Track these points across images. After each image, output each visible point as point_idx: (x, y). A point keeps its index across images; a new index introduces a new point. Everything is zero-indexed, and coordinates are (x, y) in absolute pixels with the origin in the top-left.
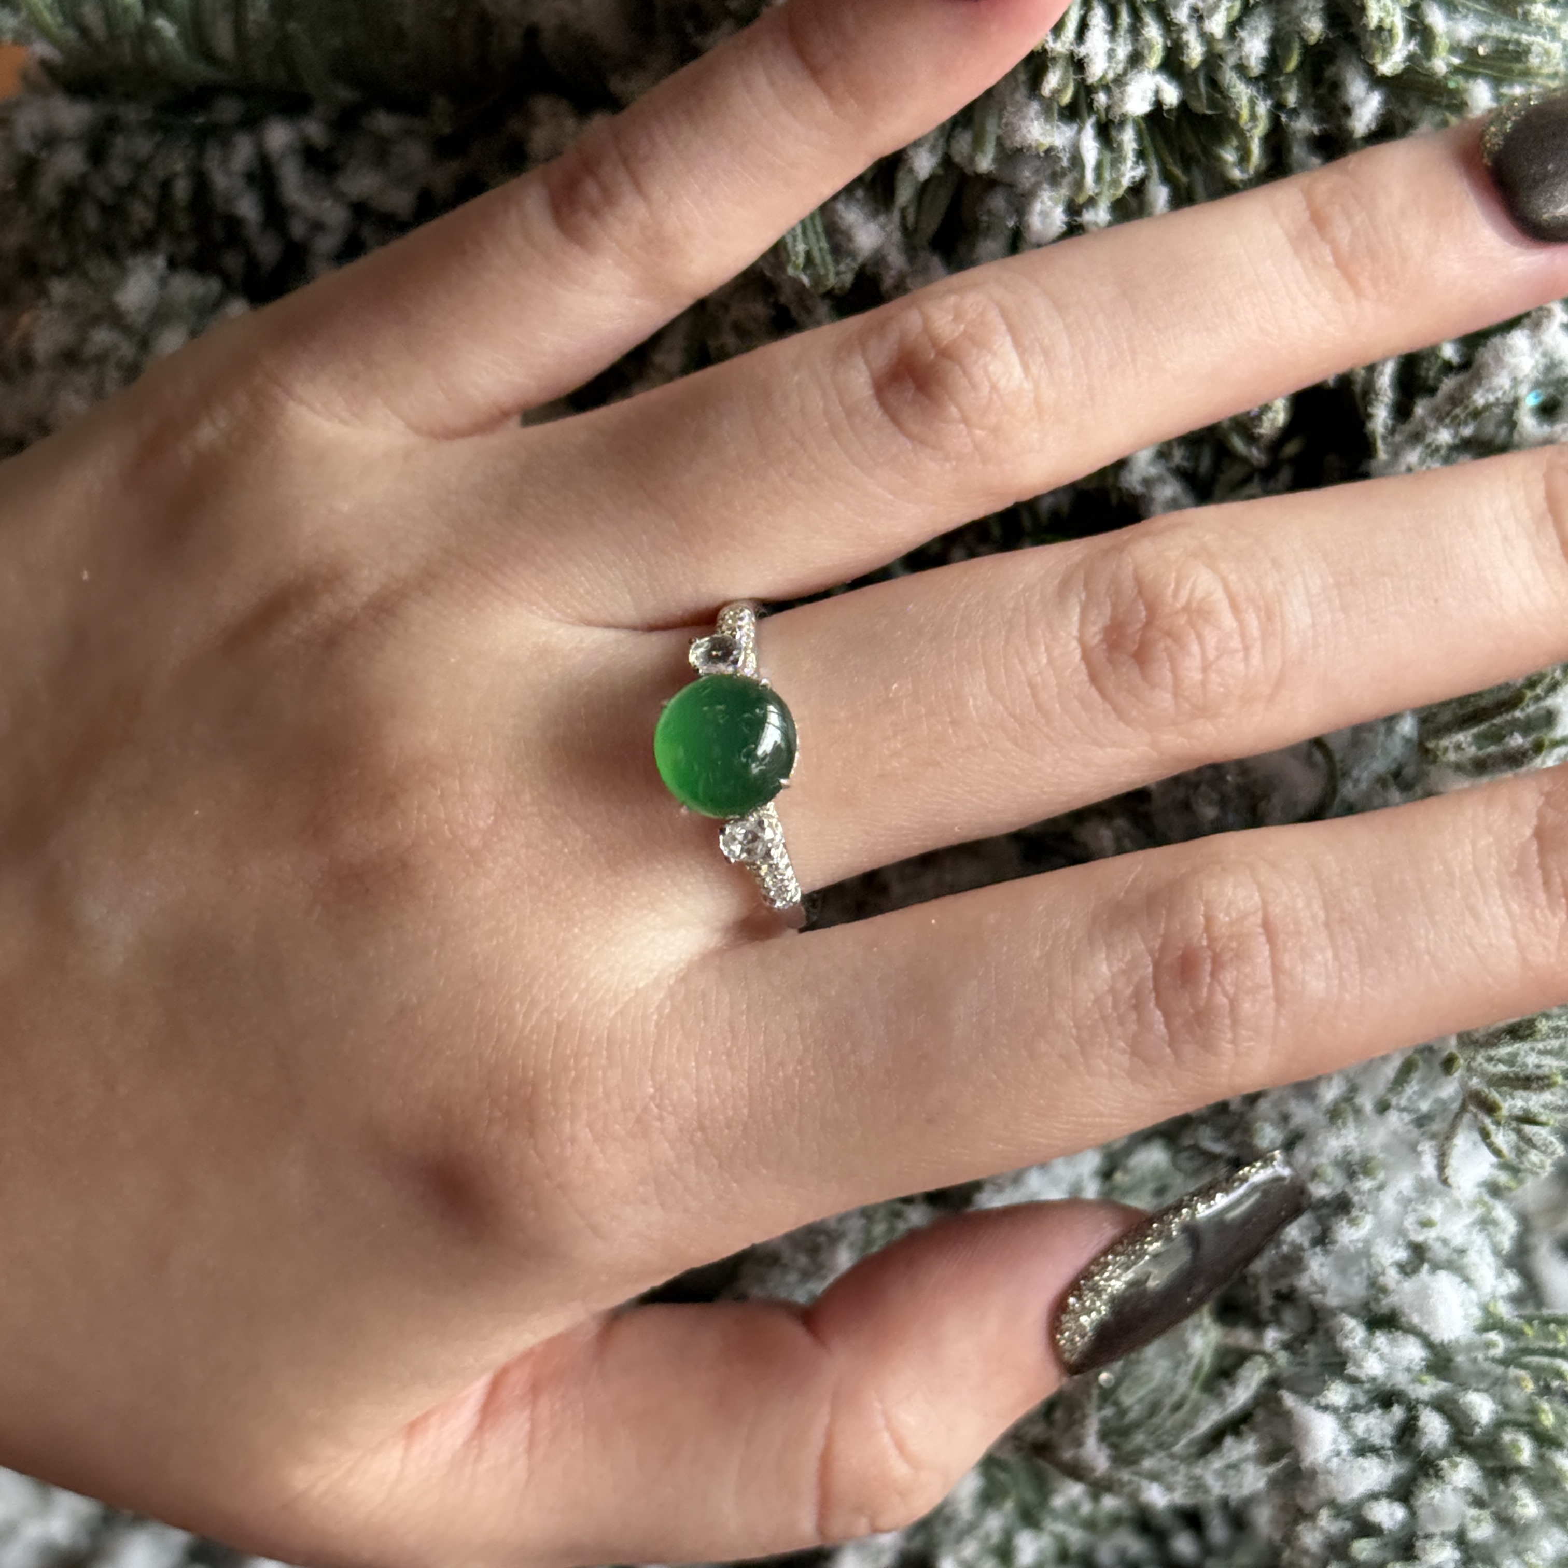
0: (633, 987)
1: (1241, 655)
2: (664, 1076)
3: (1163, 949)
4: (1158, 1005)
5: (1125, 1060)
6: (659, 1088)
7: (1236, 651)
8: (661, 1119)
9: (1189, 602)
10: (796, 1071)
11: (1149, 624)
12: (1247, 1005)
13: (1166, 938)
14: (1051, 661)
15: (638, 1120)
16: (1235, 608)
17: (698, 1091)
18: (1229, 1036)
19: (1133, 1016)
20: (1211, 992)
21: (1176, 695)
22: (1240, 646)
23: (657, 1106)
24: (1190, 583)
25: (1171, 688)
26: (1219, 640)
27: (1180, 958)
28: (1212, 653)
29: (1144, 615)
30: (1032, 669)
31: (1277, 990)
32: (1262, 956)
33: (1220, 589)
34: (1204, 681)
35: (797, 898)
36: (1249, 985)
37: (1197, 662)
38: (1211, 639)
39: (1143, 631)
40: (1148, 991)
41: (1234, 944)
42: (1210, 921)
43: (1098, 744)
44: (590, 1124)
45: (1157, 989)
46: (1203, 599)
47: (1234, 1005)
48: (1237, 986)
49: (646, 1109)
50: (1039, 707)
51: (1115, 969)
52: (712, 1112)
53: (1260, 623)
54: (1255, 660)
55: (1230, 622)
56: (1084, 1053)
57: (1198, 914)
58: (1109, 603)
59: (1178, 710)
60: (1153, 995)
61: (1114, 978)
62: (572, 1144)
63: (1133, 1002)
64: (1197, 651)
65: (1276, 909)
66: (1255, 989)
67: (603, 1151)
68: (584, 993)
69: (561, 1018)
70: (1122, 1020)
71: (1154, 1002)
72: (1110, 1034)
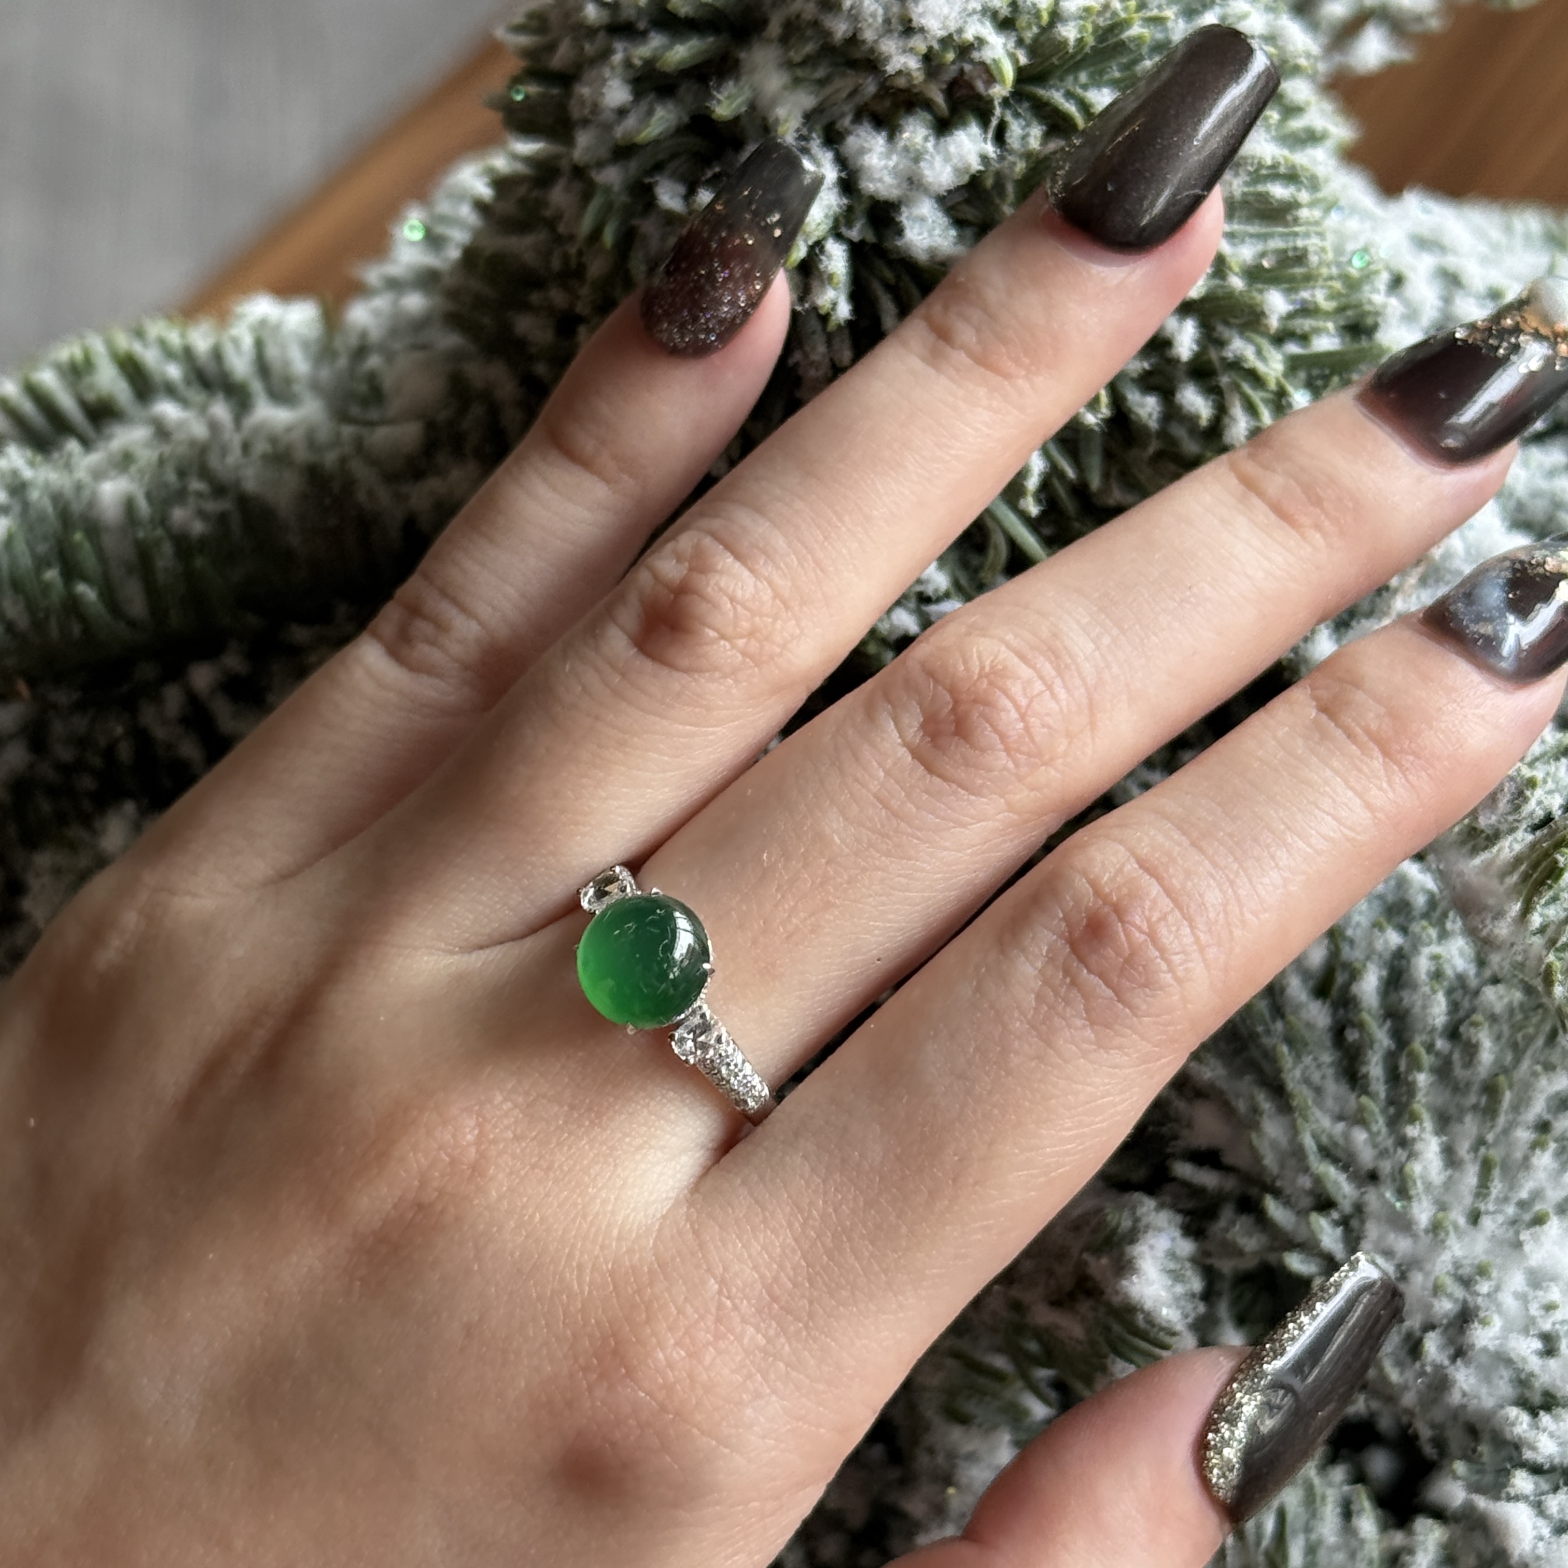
1: (1048, 692)
2: (721, 1269)
3: (1070, 927)
4: (1090, 971)
5: (1088, 1033)
6: (722, 1282)
7: (1043, 692)
8: (735, 1308)
9: (982, 668)
10: (825, 1202)
11: (956, 702)
12: (1165, 932)
13: (1067, 918)
14: (887, 773)
15: (718, 1320)
16: (1023, 658)
17: (755, 1267)
18: (1164, 966)
19: (1074, 993)
20: (1127, 935)
21: (1008, 750)
22: (1044, 688)
23: (728, 1298)
24: (975, 655)
25: (1002, 747)
26: (1024, 689)
27: (1088, 926)
28: (1023, 702)
29: (948, 698)
30: (874, 786)
31: (1180, 909)
32: (1155, 889)
33: (1003, 648)
34: (1027, 728)
35: (766, 1092)
36: (1155, 916)
37: (1014, 715)
38: (1016, 689)
39: (954, 710)
40: (1075, 964)
41: (1125, 891)
42: (1093, 884)
43: (964, 825)
44: (678, 1344)
45: (1082, 960)
46: (992, 661)
47: (1153, 936)
48: (1148, 920)
49: (720, 1306)
50: (896, 815)
51: (1039, 964)
52: (776, 1279)
53: (1051, 662)
54: (1062, 694)
55: (1025, 672)
56: (1049, 1044)
57: (1081, 884)
58: (914, 703)
59: (1017, 765)
60: (1080, 965)
61: (1041, 972)
62: (672, 1369)
63: (1068, 980)
64: (1009, 705)
65: (1144, 850)
66: (1164, 918)
67: (700, 1362)
68: (620, 1238)
69: (610, 1267)
70: (1068, 1002)
71: (1085, 971)
72: (1063, 1017)
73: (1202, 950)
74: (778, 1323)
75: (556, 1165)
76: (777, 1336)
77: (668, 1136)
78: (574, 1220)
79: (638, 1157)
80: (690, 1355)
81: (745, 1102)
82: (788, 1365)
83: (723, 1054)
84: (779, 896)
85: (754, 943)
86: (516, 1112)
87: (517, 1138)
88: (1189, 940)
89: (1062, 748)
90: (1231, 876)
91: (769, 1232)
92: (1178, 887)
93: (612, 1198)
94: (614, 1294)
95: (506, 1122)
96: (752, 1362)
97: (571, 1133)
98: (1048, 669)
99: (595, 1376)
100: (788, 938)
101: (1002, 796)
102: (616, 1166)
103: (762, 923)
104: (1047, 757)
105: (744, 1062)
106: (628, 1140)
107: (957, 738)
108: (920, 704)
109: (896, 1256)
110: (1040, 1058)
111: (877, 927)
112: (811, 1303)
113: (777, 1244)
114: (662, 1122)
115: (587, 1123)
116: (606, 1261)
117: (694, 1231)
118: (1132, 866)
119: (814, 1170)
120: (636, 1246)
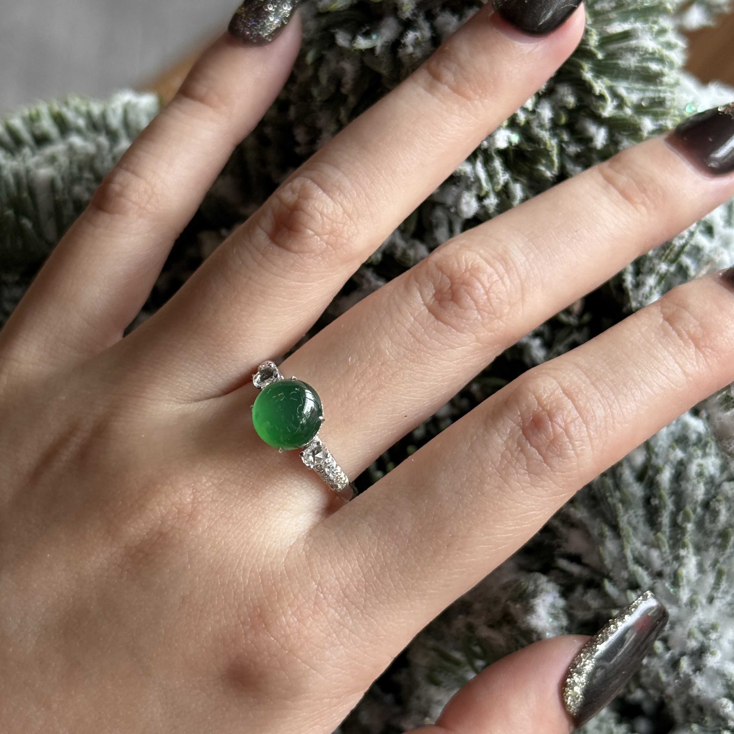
0: (288, 545)
1: (500, 281)
2: (319, 577)
3: (524, 420)
4: (532, 445)
5: (527, 478)
6: (319, 584)
7: (498, 280)
8: (325, 598)
9: (467, 267)
10: (378, 550)
11: (452, 283)
12: (573, 428)
13: (522, 415)
14: (415, 319)
15: (315, 603)
16: (488, 262)
17: (337, 579)
18: (571, 447)
19: (522, 455)
20: (553, 428)
21: (478, 310)
22: (499, 279)
23: (322, 593)
24: (463, 260)
25: (475, 308)
26: (488, 278)
27: (533, 421)
28: (488, 285)
29: (448, 281)
30: (408, 325)
31: (583, 418)
32: (570, 405)
33: (478, 257)
34: (489, 299)
35: (347, 481)
36: (569, 419)
37: (482, 291)
38: (484, 278)
39: (451, 288)
40: (524, 441)
41: (554, 404)
42: (538, 399)
43: (454, 348)
44: (293, 614)
45: (528, 439)
46: (472, 263)
47: (566, 430)
48: (565, 421)
49: (317, 597)
50: (418, 341)
51: (505, 438)
52: (348, 586)
53: (503, 265)
54: (508, 283)
55: (490, 270)
56: (506, 481)
57: (532, 398)
58: (431, 283)
59: (483, 317)
60: (527, 442)
61: (506, 442)
62: (289, 627)
63: (519, 449)
64: (480, 286)
65: (566, 384)
66: (573, 421)
67: (304, 625)
68: (267, 556)
69: (260, 570)
70: (518, 460)
71: (529, 445)
72: (515, 468)
73: (591, 439)
74: (347, 609)
75: (234, 516)
76: (346, 615)
77: (293, 505)
78: (242, 545)
79: (277, 514)
80: (299, 620)
81: (337, 486)
82: (350, 631)
83: (327, 462)
84: (356, 380)
85: (342, 404)
86: (213, 487)
88: (584, 434)
89: (506, 311)
90: (610, 402)
91: (346, 561)
92: (582, 405)
93: (263, 535)
94: (262, 585)
95: (208, 492)
96: (332, 627)
97: (242, 500)
98: (501, 269)
99: (248, 627)
100: (359, 403)
101: (474, 333)
102: (266, 518)
103: (346, 394)
104: (498, 315)
105: (337, 466)
106: (272, 505)
107: (451, 303)
108: (434, 284)
109: (412, 581)
110: (500, 488)
111: (406, 400)
112: (365, 600)
113: (350, 568)
114: (290, 497)
115: (251, 495)
116: (259, 568)
117: (307, 557)
118: (559, 392)
119: (374, 532)
120: (275, 561)
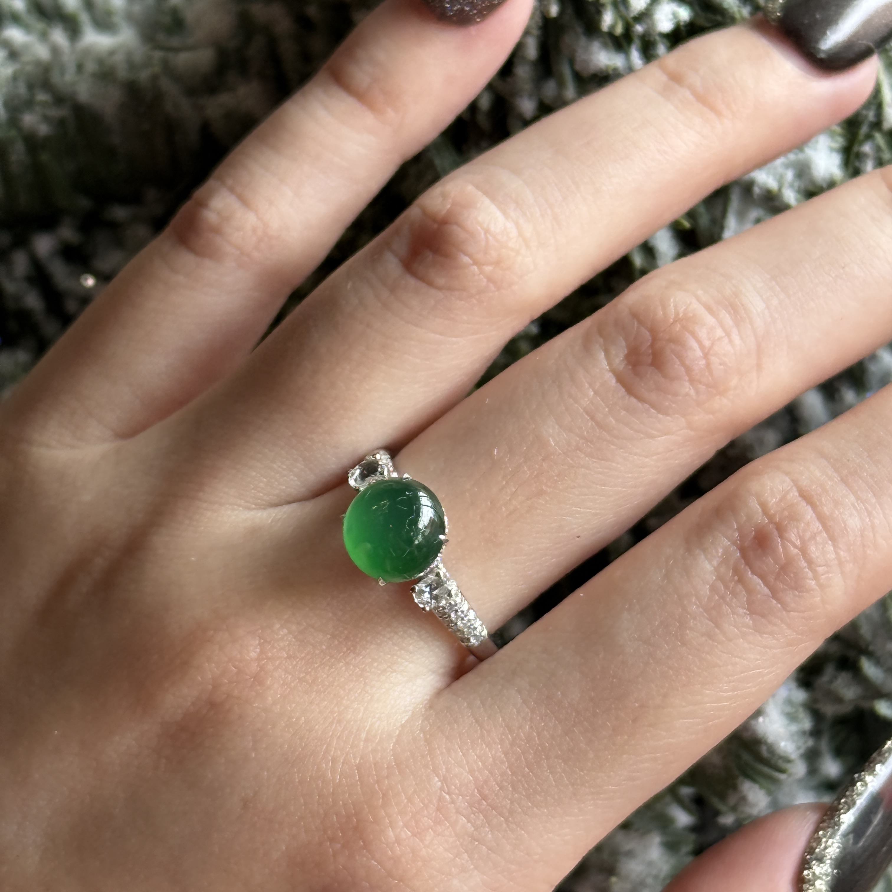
0: (399, 724)
1: (726, 338)
3: (742, 537)
4: (754, 573)
5: (748, 620)
6: (444, 780)
7: (722, 337)
9: (676, 315)
10: (531, 727)
11: (654, 339)
12: (813, 548)
13: (739, 530)
14: (596, 393)
16: (709, 309)
17: (471, 772)
18: (810, 575)
19: (740, 587)
20: (784, 548)
21: (692, 381)
22: (724, 334)
23: (448, 794)
24: (672, 305)
25: (687, 378)
26: (708, 333)
27: (755, 538)
28: (707, 343)
29: (648, 335)
30: (585, 402)
31: (827, 532)
32: (809, 514)
33: (694, 301)
34: (708, 365)
35: (485, 633)
36: (808, 535)
37: (699, 353)
38: (703, 334)
39: (652, 346)
40: (743, 566)
41: (786, 513)
42: (764, 506)
43: (653, 437)
44: (406, 825)
45: (748, 563)
46: (685, 309)
47: (804, 551)
48: (801, 538)
49: (441, 799)
50: (599, 425)
51: (715, 563)
52: (486, 782)
53: (730, 315)
54: (737, 341)
55: (710, 320)
56: (717, 625)
57: (754, 504)
58: (621, 338)
59: (697, 392)
60: (747, 568)
61: (717, 569)
62: (399, 844)
63: (736, 578)
65: (804, 482)
66: (813, 537)
67: (422, 841)
68: (367, 740)
69: (357, 762)
70: (734, 594)
71: (750, 572)
72: (730, 606)
73: (841, 564)
74: (485, 816)
75: (320, 680)
76: (483, 825)
77: (407, 663)
78: (331, 724)
79: (383, 678)
80: (414, 835)
81: (468, 640)
82: (489, 849)
83: (453, 603)
84: (504, 483)
85: (482, 517)
86: (290, 637)
87: (289, 657)
88: (832, 556)
89: (733, 382)
90: (869, 508)
91: (484, 746)
92: (828, 513)
93: (362, 709)
94: (359, 783)
95: (282, 644)
96: (462, 844)
97: (332, 657)
98: (728, 320)
99: (339, 846)
100: (508, 515)
101: (683, 416)
102: (365, 684)
103: (489, 503)
104: (722, 389)
105: (469, 609)
106: (375, 664)
107: (652, 369)
108: (626, 339)
109: (582, 773)
110: (709, 635)
111: (578, 512)
112: (512, 803)
113: (490, 755)
114: (403, 652)
115: (345, 649)
116: (355, 758)
117: (426, 740)
118: (794, 495)
119: (525, 702)
120: (379, 748)
